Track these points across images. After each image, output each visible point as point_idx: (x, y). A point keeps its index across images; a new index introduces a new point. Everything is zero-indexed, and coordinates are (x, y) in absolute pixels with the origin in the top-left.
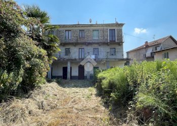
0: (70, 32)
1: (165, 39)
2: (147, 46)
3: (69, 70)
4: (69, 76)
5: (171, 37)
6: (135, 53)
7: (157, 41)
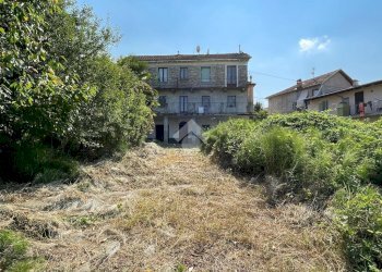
0: (165, 71)
1: (329, 77)
2: (300, 88)
3: (166, 129)
4: (166, 138)
5: (341, 72)
6: (280, 100)
7: (318, 78)
